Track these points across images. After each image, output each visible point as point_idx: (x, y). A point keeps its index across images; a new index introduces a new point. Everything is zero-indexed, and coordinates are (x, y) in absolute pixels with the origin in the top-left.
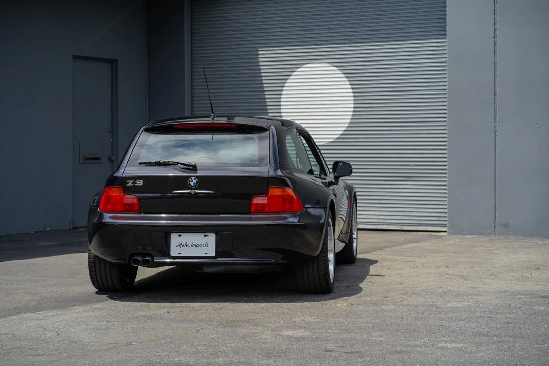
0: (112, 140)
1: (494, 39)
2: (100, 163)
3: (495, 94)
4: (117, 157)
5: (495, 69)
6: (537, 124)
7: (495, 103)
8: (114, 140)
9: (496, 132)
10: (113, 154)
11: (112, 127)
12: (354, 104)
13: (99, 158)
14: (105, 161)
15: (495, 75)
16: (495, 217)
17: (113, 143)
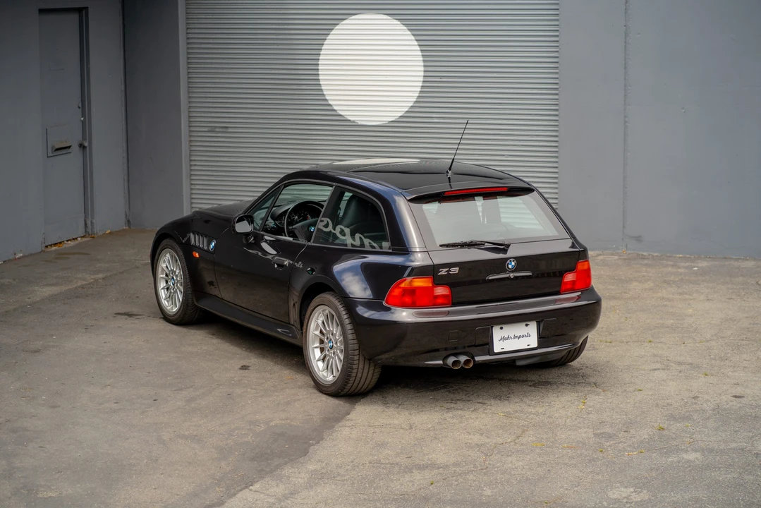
0: (82, 119)
2: (70, 153)
3: (625, 68)
4: (90, 143)
5: (626, 35)
6: (683, 108)
7: (625, 79)
8: (85, 118)
9: (625, 117)
10: (84, 138)
11: (83, 101)
12: (425, 71)
13: (70, 147)
14: (75, 149)
15: (625, 42)
16: (624, 227)
17: (83, 123)
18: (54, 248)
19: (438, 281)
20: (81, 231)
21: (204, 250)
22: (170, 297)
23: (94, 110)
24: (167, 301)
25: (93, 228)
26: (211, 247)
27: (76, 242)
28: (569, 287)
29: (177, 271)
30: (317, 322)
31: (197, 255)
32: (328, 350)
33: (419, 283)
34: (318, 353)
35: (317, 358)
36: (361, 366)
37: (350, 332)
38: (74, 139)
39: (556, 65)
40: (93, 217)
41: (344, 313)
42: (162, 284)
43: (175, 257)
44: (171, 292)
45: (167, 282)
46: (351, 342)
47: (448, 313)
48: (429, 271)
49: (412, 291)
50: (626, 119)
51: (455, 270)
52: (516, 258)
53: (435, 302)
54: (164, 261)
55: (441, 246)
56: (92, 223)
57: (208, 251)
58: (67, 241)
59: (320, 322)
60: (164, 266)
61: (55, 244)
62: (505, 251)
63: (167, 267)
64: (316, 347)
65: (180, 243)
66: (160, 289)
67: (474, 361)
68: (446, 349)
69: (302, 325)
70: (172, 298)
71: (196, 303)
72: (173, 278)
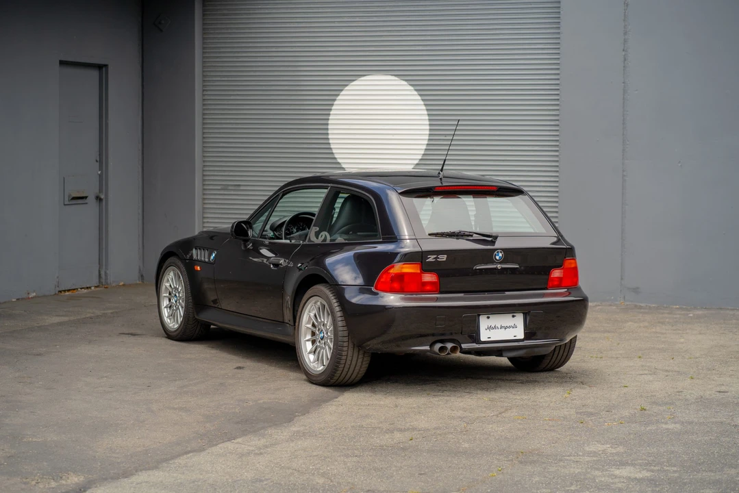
0: (99, 172)
1: (624, 53)
2: (86, 203)
3: (624, 124)
4: (107, 195)
5: (625, 92)
6: (679, 162)
7: (623, 134)
8: (102, 173)
9: (623, 171)
10: (101, 191)
11: (100, 155)
12: (430, 130)
13: (86, 197)
14: (91, 200)
15: (624, 98)
16: (622, 279)
17: (100, 176)
18: (67, 293)
19: (426, 268)
20: (95, 281)
21: (205, 262)
22: (172, 316)
23: (111, 164)
24: (170, 319)
25: (106, 279)
26: (212, 258)
27: (89, 290)
28: (556, 283)
29: (180, 288)
30: (308, 315)
31: (199, 268)
32: (320, 342)
33: (408, 269)
34: (309, 346)
35: (309, 350)
36: (350, 353)
37: (340, 319)
38: (91, 191)
39: (557, 123)
40: (107, 269)
41: (335, 301)
42: (165, 303)
43: (178, 274)
44: (173, 310)
45: (170, 300)
46: (341, 329)
47: (437, 300)
48: (418, 257)
49: (401, 277)
50: (625, 173)
51: (443, 258)
52: (504, 250)
53: (422, 288)
54: (168, 281)
55: (430, 235)
56: (106, 273)
57: (209, 263)
58: (81, 289)
59: (312, 315)
60: (168, 285)
61: (69, 290)
62: (493, 243)
63: (170, 286)
64: (308, 340)
65: (183, 260)
66: (163, 307)
67: (461, 347)
68: (433, 335)
69: (295, 322)
70: (174, 316)
71: (196, 317)
72: (176, 295)
